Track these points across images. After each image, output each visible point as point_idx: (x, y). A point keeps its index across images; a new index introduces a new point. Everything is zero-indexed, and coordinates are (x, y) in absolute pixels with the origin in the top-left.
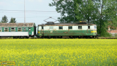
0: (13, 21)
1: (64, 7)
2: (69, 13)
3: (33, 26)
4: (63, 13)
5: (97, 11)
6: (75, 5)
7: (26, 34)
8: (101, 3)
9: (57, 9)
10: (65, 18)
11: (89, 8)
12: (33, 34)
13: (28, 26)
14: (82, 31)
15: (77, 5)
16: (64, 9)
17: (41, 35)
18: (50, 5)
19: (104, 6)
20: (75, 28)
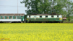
3: (24, 15)
7: (20, 20)
12: (24, 20)
13: (21, 16)
14: (54, 19)
20: (50, 17)
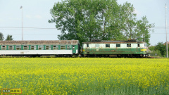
0: (9, 38)
1: (64, 24)
2: (70, 30)
4: (64, 30)
5: (99, 28)
6: (76, 22)
8: (104, 19)
9: (57, 26)
10: (66, 36)
11: (91, 25)
15: (79, 21)
16: (65, 27)
17: (86, 53)
18: (50, 22)
19: (107, 23)
